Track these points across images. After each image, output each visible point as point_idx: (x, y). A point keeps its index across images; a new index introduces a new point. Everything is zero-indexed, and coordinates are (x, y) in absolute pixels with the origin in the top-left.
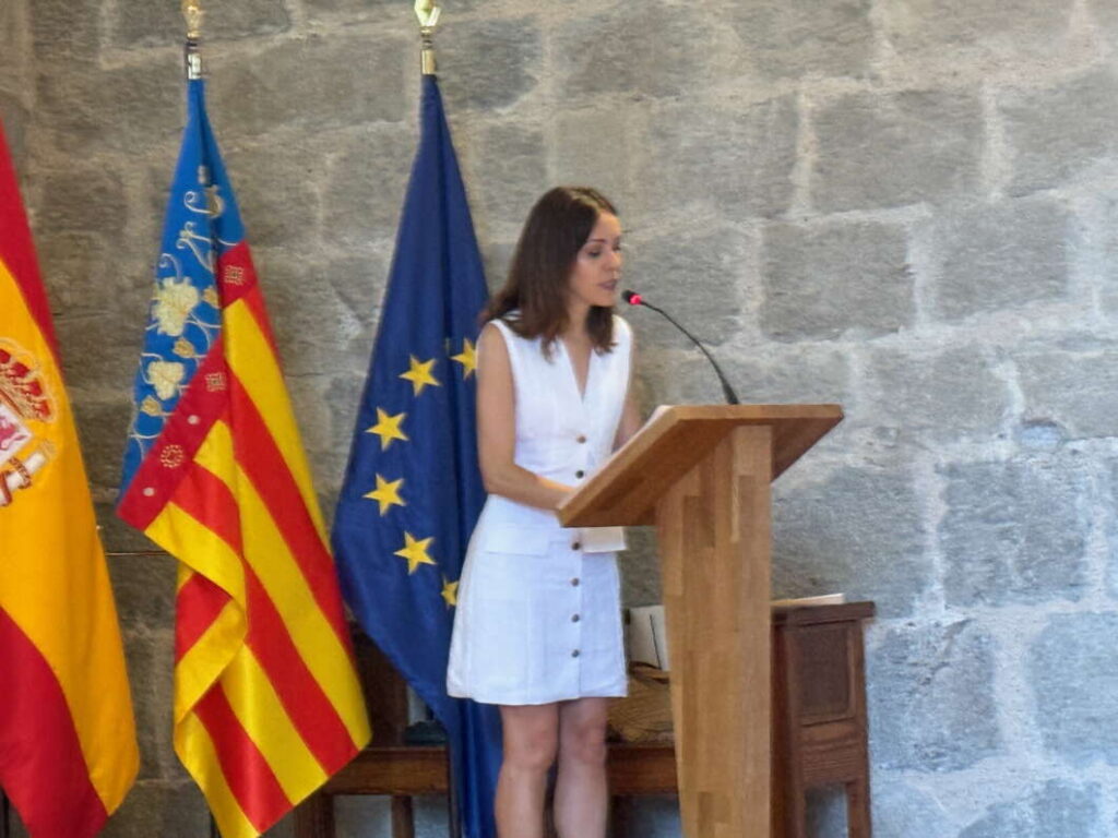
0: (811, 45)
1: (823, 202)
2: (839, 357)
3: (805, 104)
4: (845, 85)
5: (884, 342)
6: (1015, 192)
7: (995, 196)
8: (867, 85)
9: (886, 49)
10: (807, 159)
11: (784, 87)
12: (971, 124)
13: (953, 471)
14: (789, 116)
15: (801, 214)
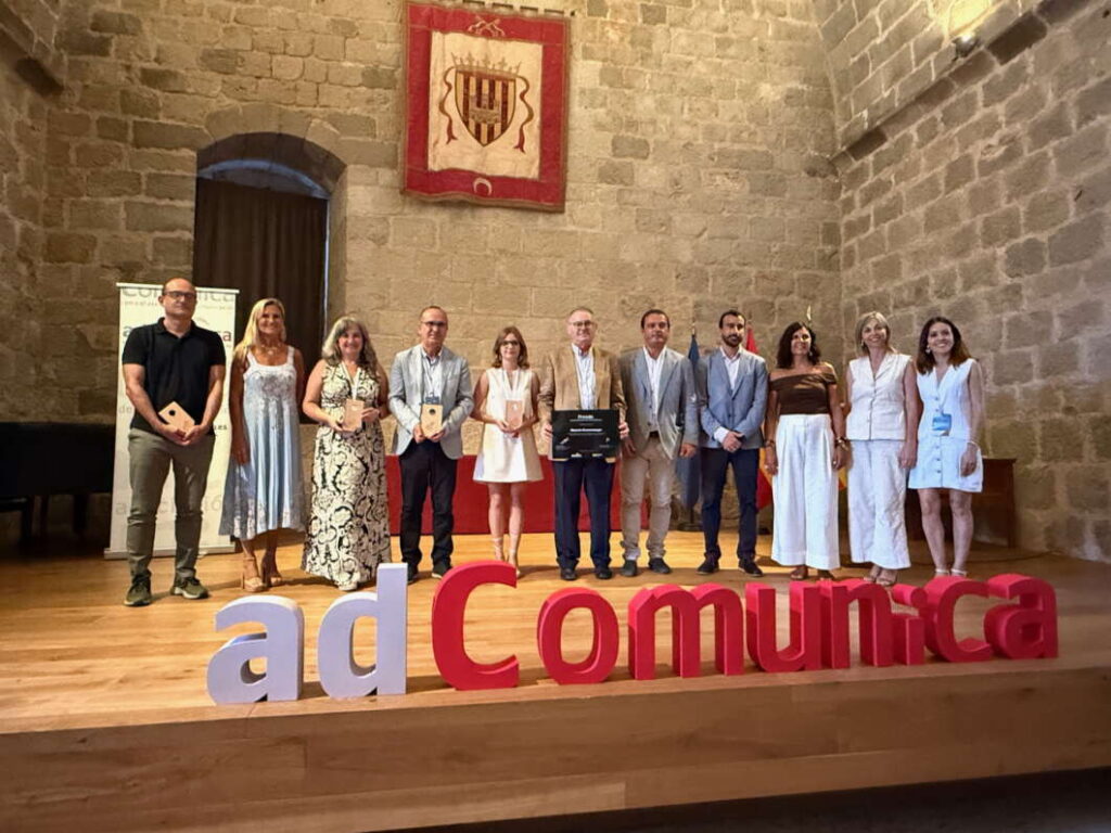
0: (1006, 304)
1: (1009, 347)
2: (1013, 390)
3: (1005, 320)
4: (1014, 313)
5: (1025, 385)
6: (1061, 340)
7: (1056, 341)
8: (1021, 313)
9: (1026, 301)
10: (1005, 333)
11: (998, 316)
12: (1049, 319)
13: (1043, 422)
14: (1001, 323)
15: (1004, 351)
